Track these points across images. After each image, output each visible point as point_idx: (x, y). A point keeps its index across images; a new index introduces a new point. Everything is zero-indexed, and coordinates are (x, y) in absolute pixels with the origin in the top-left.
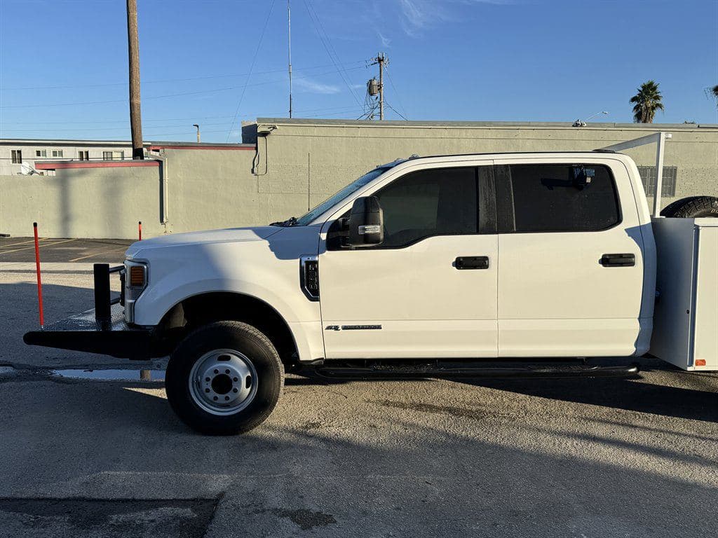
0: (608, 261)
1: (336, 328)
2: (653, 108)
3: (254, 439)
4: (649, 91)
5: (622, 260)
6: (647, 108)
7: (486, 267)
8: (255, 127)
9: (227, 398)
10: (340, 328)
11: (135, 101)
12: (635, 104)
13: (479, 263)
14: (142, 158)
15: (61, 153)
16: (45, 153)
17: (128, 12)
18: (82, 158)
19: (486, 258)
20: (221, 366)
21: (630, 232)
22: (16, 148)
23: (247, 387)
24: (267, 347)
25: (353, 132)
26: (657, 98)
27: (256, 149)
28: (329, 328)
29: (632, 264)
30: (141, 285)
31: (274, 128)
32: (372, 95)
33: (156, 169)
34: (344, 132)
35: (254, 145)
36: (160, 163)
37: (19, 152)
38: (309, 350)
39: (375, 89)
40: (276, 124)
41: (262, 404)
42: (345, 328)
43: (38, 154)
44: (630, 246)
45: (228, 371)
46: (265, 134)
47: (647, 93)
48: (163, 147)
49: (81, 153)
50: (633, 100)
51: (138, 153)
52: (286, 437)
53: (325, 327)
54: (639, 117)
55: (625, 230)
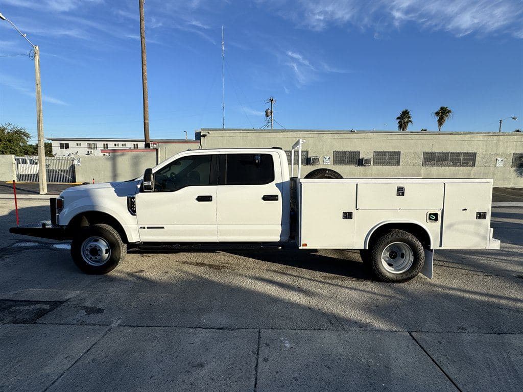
0: (266, 198)
1: (144, 228)
2: (407, 123)
3: (109, 276)
4: (405, 114)
5: (272, 198)
6: (404, 122)
7: (211, 200)
8: (200, 132)
9: (96, 258)
10: (146, 228)
11: (146, 121)
12: (399, 120)
13: (207, 199)
14: (149, 147)
15: (125, 145)
16: (118, 145)
17: (143, 81)
18: (135, 147)
19: (211, 197)
20: (93, 244)
21: (277, 185)
22: (105, 143)
23: (106, 253)
24: (114, 236)
25: (245, 134)
26: (409, 117)
27: (200, 143)
28: (141, 228)
29: (277, 200)
30: (61, 207)
31: (209, 133)
32: (268, 116)
33: (155, 153)
34: (241, 135)
35: (199, 141)
36: (157, 149)
37: (107, 144)
38: (133, 238)
39: (269, 114)
40: (209, 131)
41: (113, 262)
42: (148, 228)
43: (115, 145)
44: (277, 192)
45: (96, 246)
46: (204, 136)
47: (404, 115)
48: (158, 143)
49: (134, 145)
50: (398, 118)
51: (147, 145)
52: (123, 276)
53: (139, 227)
54: (400, 127)
55: (276, 184)
